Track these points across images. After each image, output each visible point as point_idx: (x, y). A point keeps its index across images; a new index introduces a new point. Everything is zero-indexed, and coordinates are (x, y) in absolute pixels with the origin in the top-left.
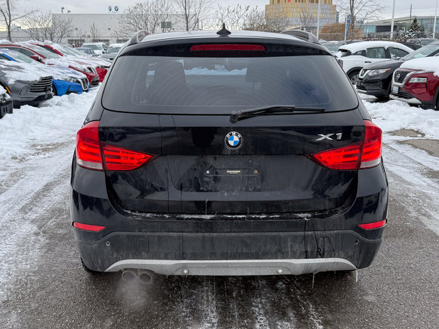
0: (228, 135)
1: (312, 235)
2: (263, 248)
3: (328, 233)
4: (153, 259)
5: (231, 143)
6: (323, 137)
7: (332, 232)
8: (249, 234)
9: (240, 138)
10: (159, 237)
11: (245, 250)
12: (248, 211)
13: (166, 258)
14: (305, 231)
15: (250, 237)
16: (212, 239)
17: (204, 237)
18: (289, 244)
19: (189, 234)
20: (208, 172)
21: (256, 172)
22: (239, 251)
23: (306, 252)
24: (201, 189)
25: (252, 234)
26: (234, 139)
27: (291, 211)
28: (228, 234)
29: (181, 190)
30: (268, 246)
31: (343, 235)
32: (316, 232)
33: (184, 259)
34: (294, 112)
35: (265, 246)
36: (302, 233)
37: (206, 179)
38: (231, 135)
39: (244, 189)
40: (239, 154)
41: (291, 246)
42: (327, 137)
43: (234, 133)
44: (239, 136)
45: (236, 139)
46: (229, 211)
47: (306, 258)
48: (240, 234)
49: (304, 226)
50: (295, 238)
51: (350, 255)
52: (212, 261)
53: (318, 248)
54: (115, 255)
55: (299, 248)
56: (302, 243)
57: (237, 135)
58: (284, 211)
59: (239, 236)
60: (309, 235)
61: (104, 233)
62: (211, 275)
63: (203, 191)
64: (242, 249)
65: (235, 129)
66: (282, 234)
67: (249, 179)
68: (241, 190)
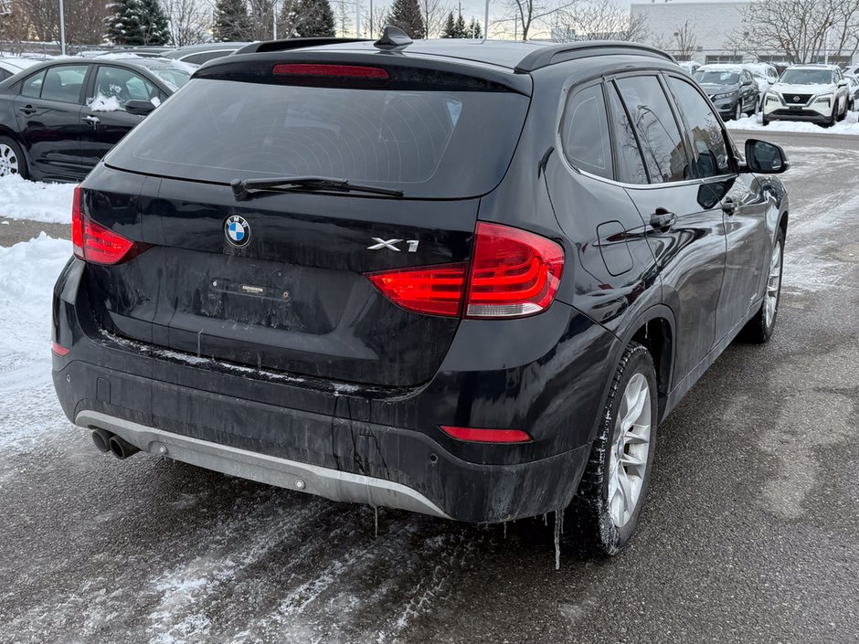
0: (228, 221)
1: (345, 427)
2: (264, 433)
3: (375, 428)
5: (233, 235)
6: (381, 243)
7: (383, 428)
8: (244, 402)
9: (246, 229)
11: (237, 431)
12: (259, 363)
14: (334, 416)
15: (244, 407)
16: (190, 400)
18: (307, 434)
19: (160, 384)
20: (215, 284)
21: (286, 294)
22: (229, 430)
23: (336, 456)
24: (203, 311)
25: (248, 404)
26: (237, 228)
27: (330, 375)
28: (212, 396)
29: (176, 308)
30: (273, 431)
31: (403, 438)
32: (354, 422)
33: (155, 427)
34: (352, 192)
35: (268, 430)
36: (329, 419)
37: (211, 295)
38: (232, 220)
39: (264, 323)
40: (248, 257)
41: (310, 440)
42: (389, 244)
43: (236, 218)
44: (245, 223)
45: (240, 228)
46: (233, 357)
47: (338, 469)
48: (231, 400)
49: (335, 406)
50: (316, 424)
51: (420, 483)
52: (192, 440)
53: (356, 454)
55: (322, 445)
56: (327, 437)
57: (240, 222)
58: (320, 374)
59: (229, 404)
60: (339, 426)
61: (67, 360)
62: (198, 465)
63: (204, 315)
64: (233, 429)
65: (240, 211)
66: (295, 413)
67: (274, 305)
68: (259, 324)
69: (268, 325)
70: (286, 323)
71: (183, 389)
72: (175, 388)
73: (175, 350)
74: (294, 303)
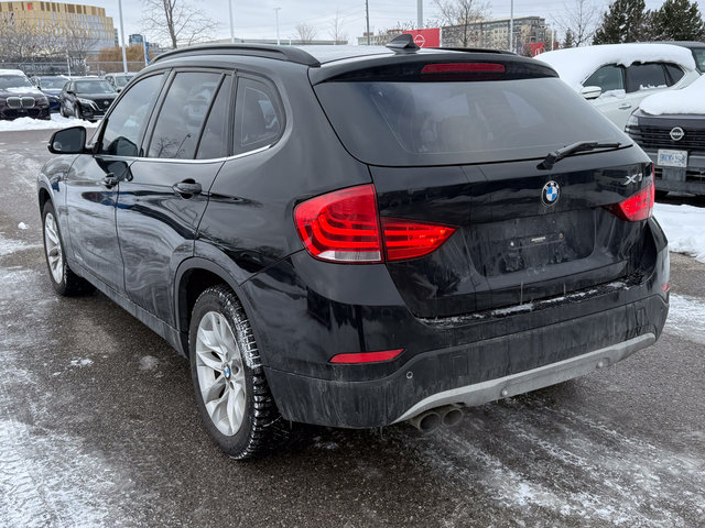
0: (545, 187)
1: (632, 308)
3: (643, 301)
4: (471, 383)
5: (549, 197)
6: (629, 180)
7: (646, 300)
9: (558, 190)
10: (481, 348)
12: (565, 290)
13: (488, 378)
15: (578, 324)
16: (541, 336)
17: (532, 335)
19: (515, 336)
20: (512, 244)
21: (561, 235)
22: (569, 346)
23: (628, 331)
24: (508, 269)
26: (552, 192)
27: (601, 281)
28: (557, 326)
29: (486, 275)
31: (653, 301)
32: (635, 304)
33: (508, 374)
36: (624, 307)
37: (511, 255)
38: (549, 185)
39: (552, 262)
41: (616, 327)
43: (552, 183)
44: (558, 186)
45: (555, 191)
47: (625, 340)
50: (619, 315)
53: (637, 324)
54: (420, 389)
55: (622, 327)
56: (624, 320)
57: (555, 185)
61: (403, 359)
63: (510, 272)
65: (550, 178)
66: (607, 313)
67: (556, 246)
68: (550, 263)
69: (556, 262)
70: (566, 256)
71: (535, 331)
72: (528, 332)
73: (499, 308)
74: (567, 239)
